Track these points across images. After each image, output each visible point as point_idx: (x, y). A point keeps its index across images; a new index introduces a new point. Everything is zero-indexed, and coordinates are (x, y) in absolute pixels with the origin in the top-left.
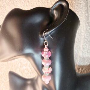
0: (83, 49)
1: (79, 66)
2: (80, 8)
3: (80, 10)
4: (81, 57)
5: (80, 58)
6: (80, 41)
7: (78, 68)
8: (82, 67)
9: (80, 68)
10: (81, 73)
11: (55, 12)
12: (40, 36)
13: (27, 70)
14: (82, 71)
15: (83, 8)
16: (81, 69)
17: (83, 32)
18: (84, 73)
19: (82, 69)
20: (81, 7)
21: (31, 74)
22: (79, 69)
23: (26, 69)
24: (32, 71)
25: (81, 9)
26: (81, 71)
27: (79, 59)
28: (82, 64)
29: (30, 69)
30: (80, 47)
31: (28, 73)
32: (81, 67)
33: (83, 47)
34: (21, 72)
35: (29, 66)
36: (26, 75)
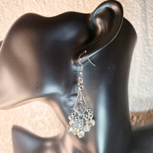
0: (139, 83)
1: (132, 113)
2: (133, 15)
4: (136, 97)
5: (134, 100)
7: (131, 116)
8: (138, 115)
9: (134, 116)
10: (135, 124)
11: (98, 21)
12: (72, 62)
13: (42, 123)
14: (138, 122)
15: (137, 15)
16: (135, 118)
17: (138, 56)
18: (140, 125)
19: (138, 118)
20: (135, 13)
21: (49, 128)
22: (133, 117)
24: (51, 123)
25: (135, 18)
26: (136, 122)
27: (132, 101)
28: (137, 109)
33: (139, 81)
35: (46, 115)
36: (42, 131)
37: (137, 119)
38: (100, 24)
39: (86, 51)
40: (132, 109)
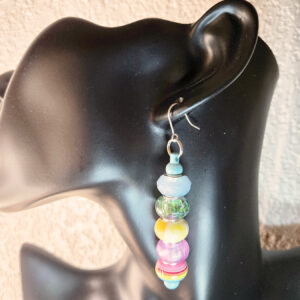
1: (266, 227)
2: (278, 31)
3: (279, 38)
5: (272, 201)
6: (273, 141)
7: (265, 234)
8: (279, 231)
9: (270, 233)
10: (272, 250)
13: (88, 236)
14: (278, 246)
16: (273, 238)
19: (278, 238)
20: (282, 27)
21: (101, 248)
22: (268, 237)
23: (83, 233)
24: (104, 238)
26: (275, 246)
27: (269, 203)
28: (277, 221)
29: (100, 231)
30: (273, 164)
31: (91, 248)
32: (273, 231)
34: (68, 241)
35: (96, 222)
36: (86, 252)
37: (277, 241)
38: (212, 45)
39: (181, 99)
40: (267, 219)
